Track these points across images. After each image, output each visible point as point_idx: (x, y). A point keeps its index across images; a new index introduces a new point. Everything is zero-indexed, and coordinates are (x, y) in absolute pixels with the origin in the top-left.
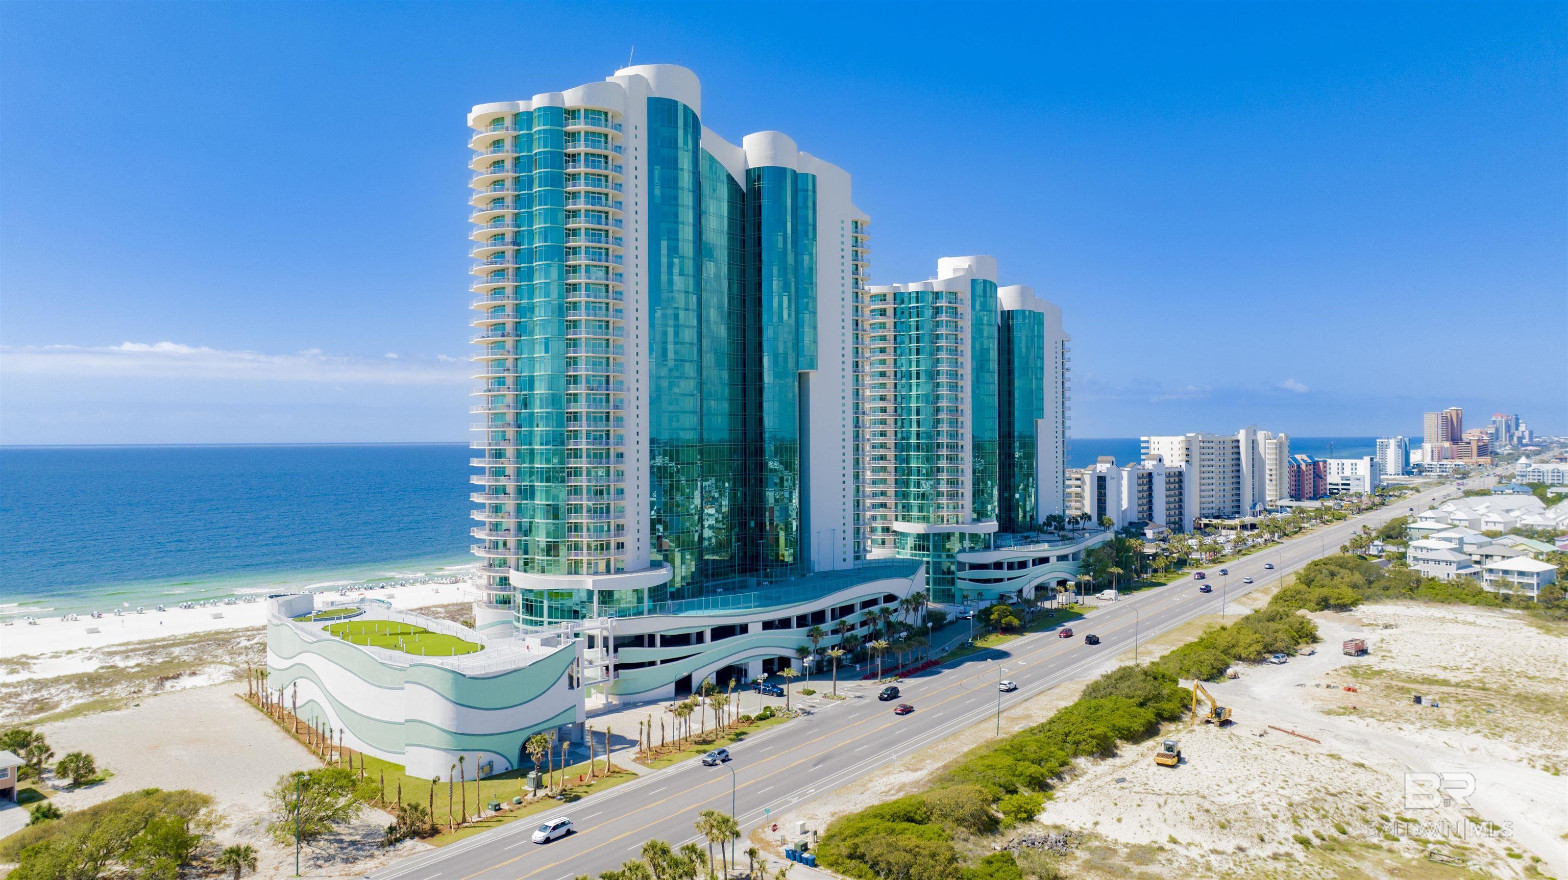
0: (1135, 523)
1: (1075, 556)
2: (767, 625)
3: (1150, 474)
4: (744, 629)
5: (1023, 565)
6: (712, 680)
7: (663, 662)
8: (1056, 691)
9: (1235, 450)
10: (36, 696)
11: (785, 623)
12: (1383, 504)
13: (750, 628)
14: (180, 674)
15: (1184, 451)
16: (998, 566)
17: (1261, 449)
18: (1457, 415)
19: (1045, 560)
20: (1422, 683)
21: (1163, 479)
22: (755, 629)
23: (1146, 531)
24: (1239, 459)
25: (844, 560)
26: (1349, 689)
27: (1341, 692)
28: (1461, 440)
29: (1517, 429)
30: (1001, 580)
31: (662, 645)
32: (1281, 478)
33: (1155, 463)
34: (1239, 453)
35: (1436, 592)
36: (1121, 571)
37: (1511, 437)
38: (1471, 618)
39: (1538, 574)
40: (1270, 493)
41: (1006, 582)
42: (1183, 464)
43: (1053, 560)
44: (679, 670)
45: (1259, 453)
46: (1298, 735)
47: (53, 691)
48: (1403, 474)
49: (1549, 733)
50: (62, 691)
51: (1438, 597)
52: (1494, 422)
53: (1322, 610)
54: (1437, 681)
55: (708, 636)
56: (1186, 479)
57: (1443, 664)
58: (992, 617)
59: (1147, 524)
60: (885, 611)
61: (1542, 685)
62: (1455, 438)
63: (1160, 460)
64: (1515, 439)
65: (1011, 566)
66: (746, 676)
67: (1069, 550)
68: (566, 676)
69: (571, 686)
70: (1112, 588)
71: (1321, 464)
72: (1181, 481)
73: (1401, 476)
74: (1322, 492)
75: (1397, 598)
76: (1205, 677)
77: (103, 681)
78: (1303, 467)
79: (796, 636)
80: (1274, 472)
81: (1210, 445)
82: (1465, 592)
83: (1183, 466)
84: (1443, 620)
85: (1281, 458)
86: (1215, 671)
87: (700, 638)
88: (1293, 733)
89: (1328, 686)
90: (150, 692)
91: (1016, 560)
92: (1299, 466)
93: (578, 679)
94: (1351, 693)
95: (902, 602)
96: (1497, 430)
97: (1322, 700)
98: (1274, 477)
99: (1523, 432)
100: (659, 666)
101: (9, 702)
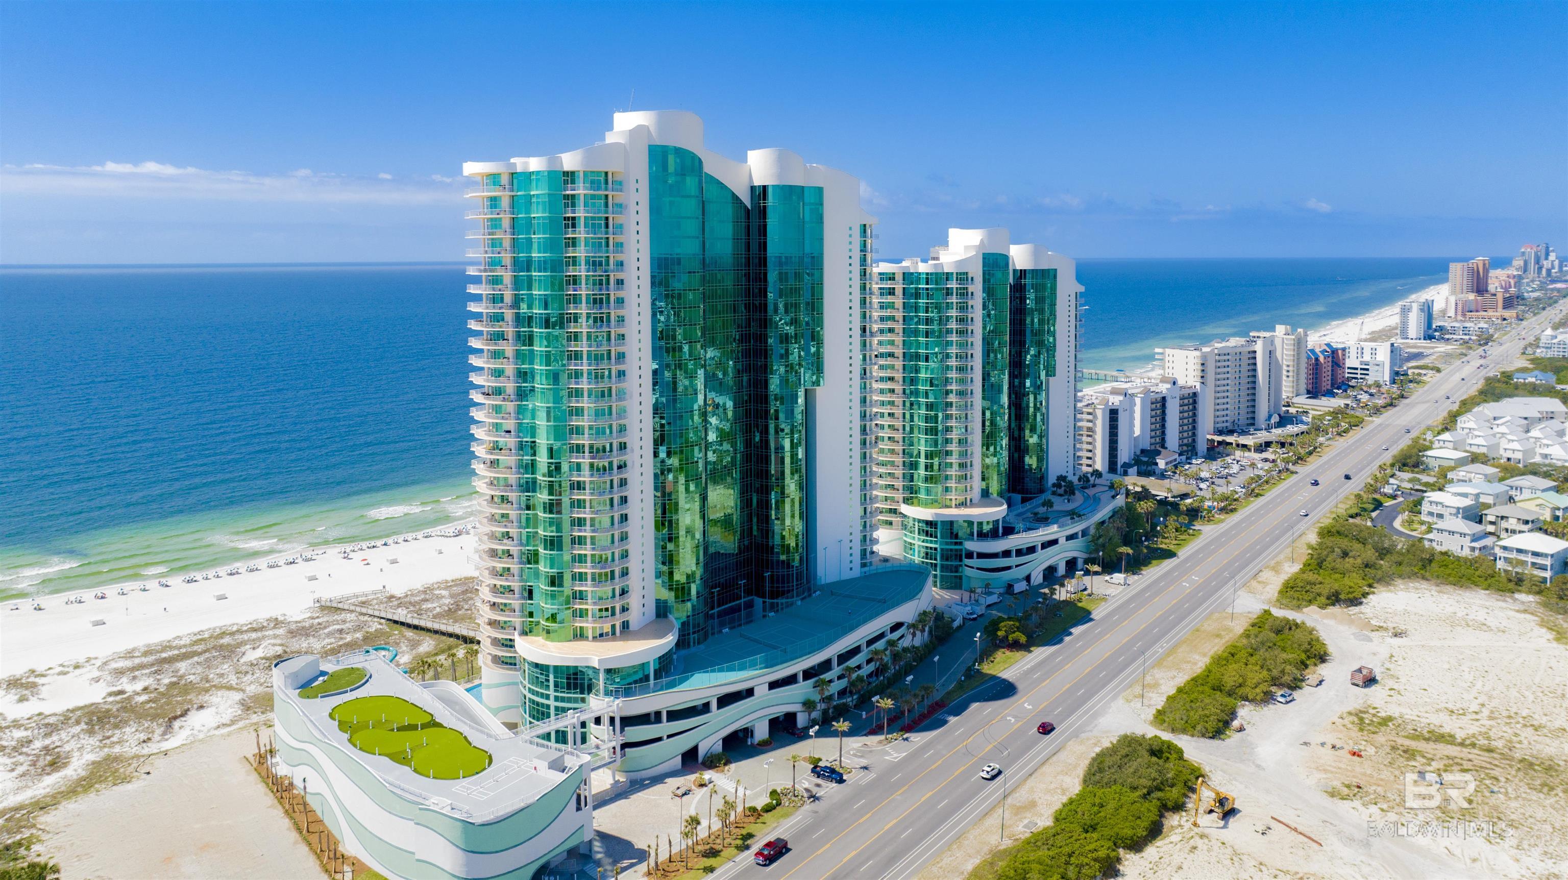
0: (1148, 451)
1: (1084, 533)
2: (773, 685)
3: (1164, 398)
4: (750, 692)
5: (1031, 550)
6: (719, 748)
7: (669, 736)
8: (1062, 756)
9: (1252, 361)
10: (47, 742)
11: (790, 680)
12: (1402, 397)
13: (757, 691)
14: (188, 710)
15: (1199, 367)
16: (1007, 554)
17: (1279, 354)
18: (1484, 265)
19: (1054, 542)
20: (1427, 740)
21: (1177, 401)
22: (761, 691)
23: (1158, 461)
24: (1255, 370)
25: (851, 569)
26: (1354, 754)
27: (1344, 754)
28: (1487, 291)
29: (1547, 259)
30: (1009, 568)
31: (668, 721)
32: (1298, 374)
33: (1168, 386)
34: (1255, 364)
35: (1448, 571)
36: (1130, 551)
37: (1540, 268)
38: (1481, 616)
39: (1552, 556)
40: (1286, 391)
41: (1014, 570)
42: (1198, 385)
43: (1062, 541)
44: (684, 743)
45: (1277, 359)
46: (1301, 833)
47: (63, 734)
48: (1425, 339)
49: (1551, 830)
50: (73, 737)
51: (1451, 579)
52: (1523, 254)
53: (1333, 605)
54: (1443, 736)
55: (714, 705)
56: (1200, 400)
57: (1450, 706)
58: (1000, 633)
59: (1159, 453)
60: (891, 643)
61: (1548, 741)
62: (1480, 287)
63: (1174, 383)
64: (1544, 272)
65: (1019, 553)
66: (752, 736)
67: (1078, 528)
68: (575, 797)
69: (579, 809)
70: (1120, 572)
71: (1340, 352)
72: (1195, 402)
73: (1422, 341)
74: (1339, 381)
75: (1409, 577)
76: (1211, 735)
77: (112, 720)
78: (1322, 359)
79: (803, 689)
80: (1291, 369)
81: (1226, 357)
82: (1477, 573)
83: (1198, 387)
84: (1452, 622)
85: (1298, 354)
86: (1221, 724)
87: (705, 708)
88: (1295, 830)
89: (1334, 747)
90: (159, 738)
91: (1025, 546)
92: (1317, 359)
93: (586, 797)
94: (1356, 758)
95: (909, 627)
96: (1526, 263)
97: (1325, 771)
98: (1290, 374)
99: (1553, 261)
100: (666, 741)
101: (20, 754)
